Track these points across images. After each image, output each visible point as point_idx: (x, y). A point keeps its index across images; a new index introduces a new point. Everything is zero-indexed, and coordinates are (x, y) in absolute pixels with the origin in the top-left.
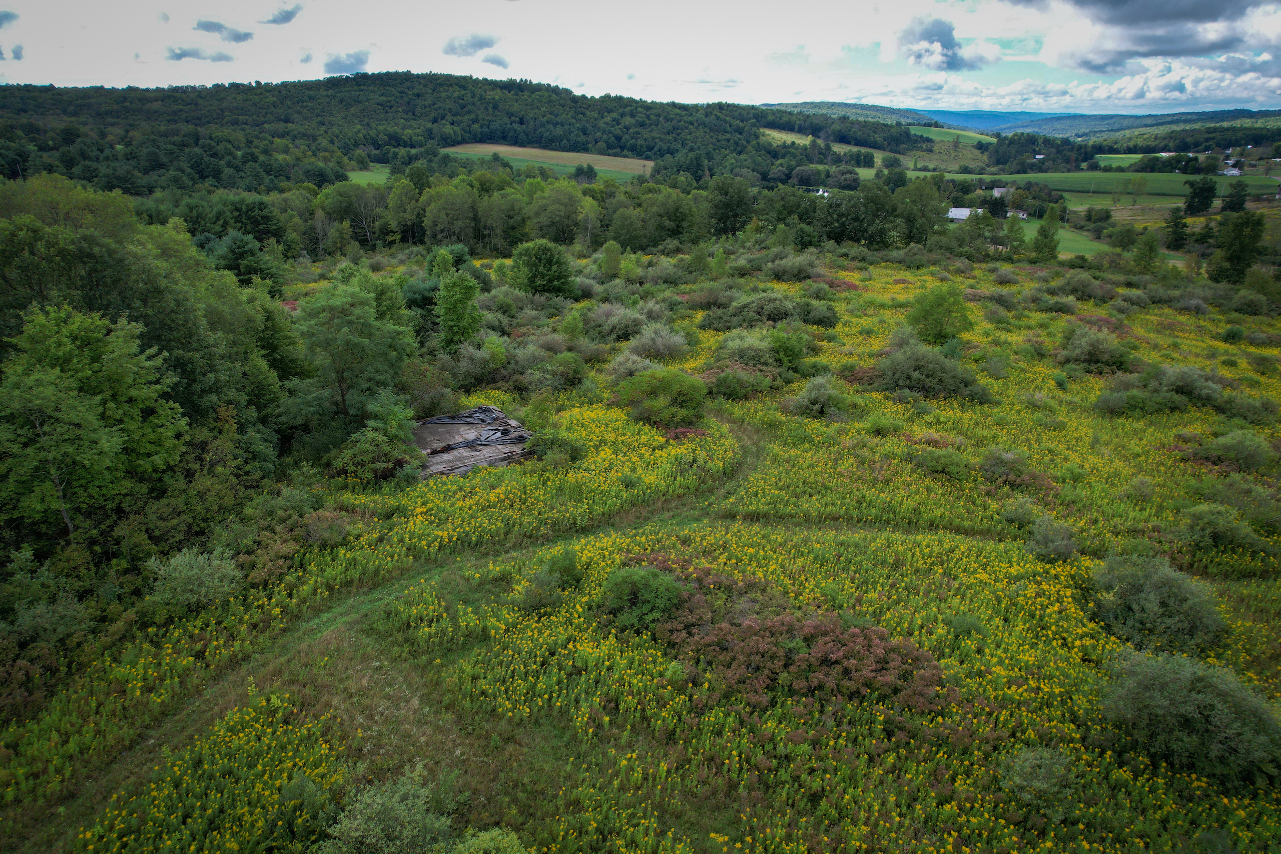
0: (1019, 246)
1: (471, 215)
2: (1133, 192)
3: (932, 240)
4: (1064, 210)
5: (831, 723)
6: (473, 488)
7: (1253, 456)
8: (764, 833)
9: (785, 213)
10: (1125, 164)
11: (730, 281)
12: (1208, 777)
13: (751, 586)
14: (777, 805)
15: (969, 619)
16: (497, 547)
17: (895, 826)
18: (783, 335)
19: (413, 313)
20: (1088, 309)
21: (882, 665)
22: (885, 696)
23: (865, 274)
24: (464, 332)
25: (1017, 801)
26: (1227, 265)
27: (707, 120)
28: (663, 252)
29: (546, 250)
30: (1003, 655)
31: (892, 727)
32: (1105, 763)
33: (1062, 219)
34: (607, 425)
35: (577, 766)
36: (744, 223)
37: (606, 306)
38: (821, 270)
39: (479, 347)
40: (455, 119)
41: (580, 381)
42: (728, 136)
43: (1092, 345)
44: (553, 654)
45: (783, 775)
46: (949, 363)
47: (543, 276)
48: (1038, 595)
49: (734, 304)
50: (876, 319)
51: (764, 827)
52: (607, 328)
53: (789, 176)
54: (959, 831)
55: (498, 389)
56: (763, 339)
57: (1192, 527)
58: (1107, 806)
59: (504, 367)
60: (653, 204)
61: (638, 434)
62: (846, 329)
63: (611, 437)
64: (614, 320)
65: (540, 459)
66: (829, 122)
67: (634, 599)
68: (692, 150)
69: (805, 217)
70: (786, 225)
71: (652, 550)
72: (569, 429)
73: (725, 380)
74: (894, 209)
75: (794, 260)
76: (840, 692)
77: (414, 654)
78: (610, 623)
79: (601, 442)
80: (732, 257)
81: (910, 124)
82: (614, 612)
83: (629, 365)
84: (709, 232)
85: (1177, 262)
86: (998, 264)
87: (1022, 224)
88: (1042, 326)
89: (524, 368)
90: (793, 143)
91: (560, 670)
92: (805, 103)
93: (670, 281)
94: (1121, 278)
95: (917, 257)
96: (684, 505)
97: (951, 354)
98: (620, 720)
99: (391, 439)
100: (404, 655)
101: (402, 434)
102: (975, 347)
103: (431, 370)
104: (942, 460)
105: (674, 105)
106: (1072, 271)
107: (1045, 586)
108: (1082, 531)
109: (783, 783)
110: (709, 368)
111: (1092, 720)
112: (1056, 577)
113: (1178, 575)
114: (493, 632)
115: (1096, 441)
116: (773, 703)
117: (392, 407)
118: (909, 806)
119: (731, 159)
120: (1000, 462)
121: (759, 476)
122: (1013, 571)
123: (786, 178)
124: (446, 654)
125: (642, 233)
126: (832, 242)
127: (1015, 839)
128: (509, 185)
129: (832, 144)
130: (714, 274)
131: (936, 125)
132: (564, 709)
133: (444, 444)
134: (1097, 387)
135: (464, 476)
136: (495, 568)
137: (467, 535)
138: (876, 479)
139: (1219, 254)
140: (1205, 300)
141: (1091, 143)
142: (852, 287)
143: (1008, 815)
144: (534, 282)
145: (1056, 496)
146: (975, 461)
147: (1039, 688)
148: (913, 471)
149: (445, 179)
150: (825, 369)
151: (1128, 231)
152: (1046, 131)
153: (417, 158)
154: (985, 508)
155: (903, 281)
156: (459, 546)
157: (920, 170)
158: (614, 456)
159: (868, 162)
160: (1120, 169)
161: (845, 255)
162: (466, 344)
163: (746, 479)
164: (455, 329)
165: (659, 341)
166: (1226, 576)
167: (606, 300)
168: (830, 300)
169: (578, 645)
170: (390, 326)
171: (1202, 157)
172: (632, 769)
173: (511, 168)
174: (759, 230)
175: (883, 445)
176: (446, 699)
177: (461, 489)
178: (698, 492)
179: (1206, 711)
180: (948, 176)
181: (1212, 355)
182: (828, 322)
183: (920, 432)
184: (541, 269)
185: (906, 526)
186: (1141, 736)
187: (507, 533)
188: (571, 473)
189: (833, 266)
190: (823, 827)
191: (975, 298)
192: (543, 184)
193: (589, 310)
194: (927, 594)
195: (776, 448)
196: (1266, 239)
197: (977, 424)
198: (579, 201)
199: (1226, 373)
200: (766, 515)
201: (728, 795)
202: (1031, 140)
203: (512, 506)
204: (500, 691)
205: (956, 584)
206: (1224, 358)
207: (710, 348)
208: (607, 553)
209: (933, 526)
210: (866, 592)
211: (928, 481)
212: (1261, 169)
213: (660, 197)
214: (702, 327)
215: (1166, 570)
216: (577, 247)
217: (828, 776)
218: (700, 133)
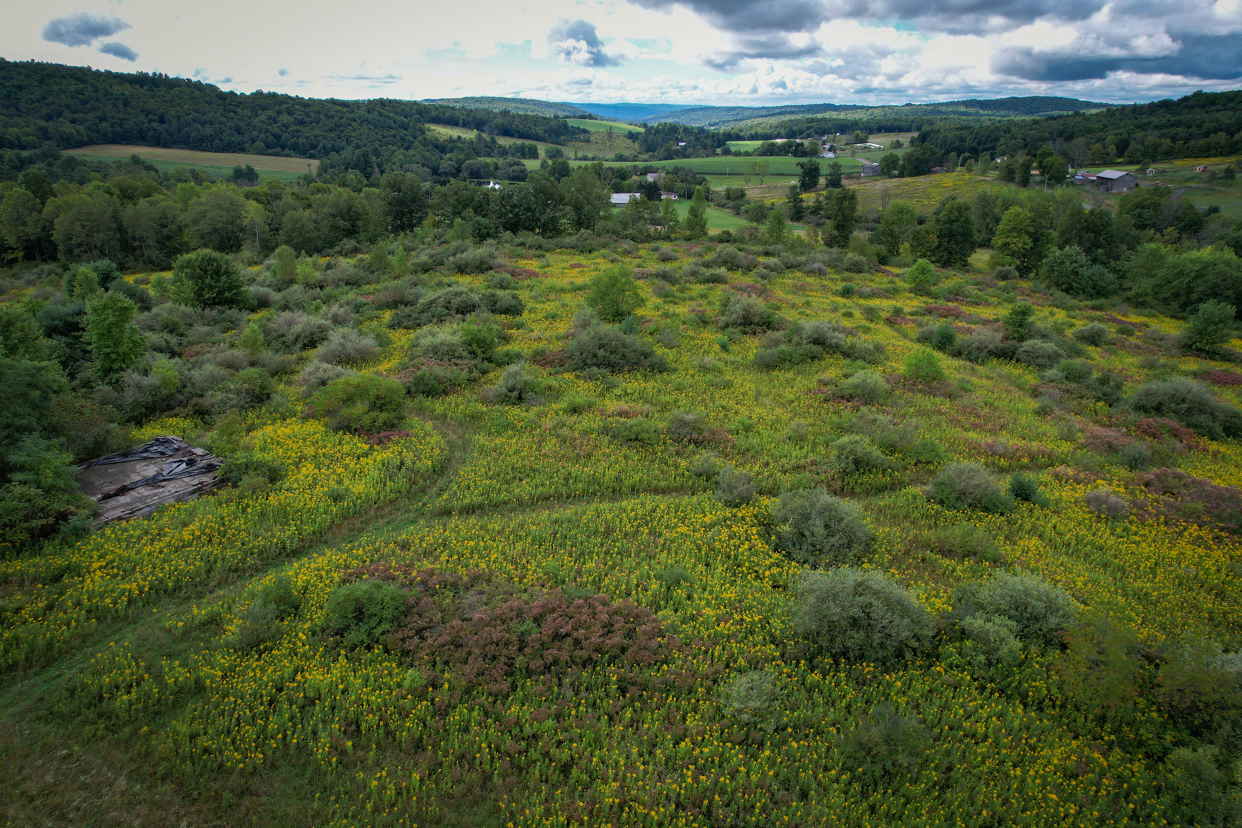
0: (675, 225)
1: (114, 225)
2: (760, 173)
3: (600, 225)
4: (708, 190)
5: (570, 693)
6: (161, 529)
7: (873, 391)
8: (524, 815)
9: (460, 206)
10: (750, 150)
11: (413, 278)
12: (874, 661)
13: (476, 579)
14: (531, 784)
15: (677, 570)
16: (200, 588)
17: (641, 776)
18: (474, 327)
19: (55, 342)
20: (738, 278)
21: (608, 629)
22: (615, 657)
23: (543, 262)
24: (125, 358)
25: (738, 723)
26: (835, 232)
27: (370, 116)
28: (340, 253)
29: (211, 260)
30: (710, 597)
31: (625, 684)
32: (801, 671)
33: (707, 199)
34: (304, 440)
35: (324, 801)
36: (420, 220)
37: (287, 315)
38: (501, 260)
39: (146, 373)
40: (76, 116)
41: (268, 397)
42: (394, 132)
43: (745, 310)
44: (280, 690)
45: (533, 754)
46: (629, 339)
47: (211, 288)
48: (731, 537)
49: (421, 301)
50: (558, 304)
51: (523, 808)
52: (290, 337)
53: (459, 170)
54: (695, 764)
55: (176, 416)
56: (454, 333)
57: (839, 457)
58: (806, 707)
59: (180, 392)
60: (323, 205)
61: (340, 444)
62: (533, 315)
63: (310, 451)
64: (297, 328)
65: (235, 486)
66: (492, 116)
67: (360, 614)
68: (358, 147)
69: (480, 209)
70: (463, 219)
71: (372, 561)
72: (263, 449)
73: (422, 378)
74: (562, 199)
75: (475, 252)
76: (574, 662)
77: (112, 729)
78: (338, 644)
79: (300, 458)
80: (413, 253)
81: (567, 117)
82: (340, 632)
83: (320, 374)
84: (386, 230)
85: (799, 232)
86: (659, 244)
87: (675, 205)
88: (703, 296)
89: (202, 389)
90: (459, 137)
91: (291, 705)
92: (467, 98)
93: (353, 283)
94: (760, 248)
95: (588, 242)
96: (398, 509)
97: (629, 330)
98: (364, 740)
99: (48, 491)
100: (99, 733)
101: (61, 483)
102: (649, 321)
103: (88, 406)
104: (635, 429)
105: (333, 102)
106: (721, 245)
107: (735, 529)
108: (758, 474)
109: (535, 762)
110: (405, 367)
111: (787, 637)
112: (743, 518)
113: (835, 500)
114: (208, 682)
115: (758, 394)
116: (514, 688)
117: (43, 454)
118: (650, 753)
119: (399, 155)
120: (684, 424)
121: (468, 468)
122: (708, 520)
123: (456, 172)
124: (153, 719)
125: (315, 234)
126: (508, 232)
127: (741, 756)
128: (157, 190)
129: (497, 138)
130: (397, 272)
131: (590, 117)
132: (302, 744)
133: (118, 486)
134: (753, 346)
135: (148, 517)
136: (199, 612)
137: (161, 582)
138: (578, 455)
139: (829, 223)
140: (824, 262)
141: (721, 131)
142: (532, 274)
143: (733, 738)
144: (202, 295)
145: (733, 447)
146: (662, 425)
147: (742, 620)
148: (610, 443)
149: (74, 186)
150: (518, 356)
151: (761, 207)
152: (684, 121)
153: (31, 161)
154: (677, 467)
155: (579, 265)
156: (154, 596)
157: (580, 159)
158: (317, 471)
159: (533, 154)
160: (747, 154)
161: (522, 244)
162: (130, 371)
163: (456, 474)
164: (114, 356)
165: (349, 345)
166: (867, 493)
167: (285, 307)
168: (514, 288)
169: (307, 675)
170: (26, 363)
171: (806, 142)
172: (384, 788)
173: (156, 171)
174: (436, 225)
175: (580, 422)
176: (161, 769)
177: (146, 533)
178: (410, 495)
179: (866, 609)
180: (606, 165)
181: (835, 310)
182: (514, 310)
183: (612, 405)
184: (208, 281)
185: (611, 494)
186: (824, 642)
187: (208, 572)
188: (272, 495)
189: (512, 256)
190: (577, 794)
191: (643, 276)
192: (198, 188)
193: (269, 320)
194: (637, 555)
195: (481, 439)
196: (860, 210)
197: (659, 391)
198: (243, 205)
199: (846, 323)
200: (481, 506)
201: (483, 787)
202: (674, 129)
203: (210, 541)
204: (225, 744)
205: (661, 541)
206: (844, 311)
207: (402, 347)
208: (324, 573)
209: (634, 491)
210: (584, 563)
211: (624, 449)
212: (848, 152)
213: (331, 197)
214: (392, 326)
215: (826, 498)
216: (246, 253)
217: (575, 745)
218: (364, 129)
